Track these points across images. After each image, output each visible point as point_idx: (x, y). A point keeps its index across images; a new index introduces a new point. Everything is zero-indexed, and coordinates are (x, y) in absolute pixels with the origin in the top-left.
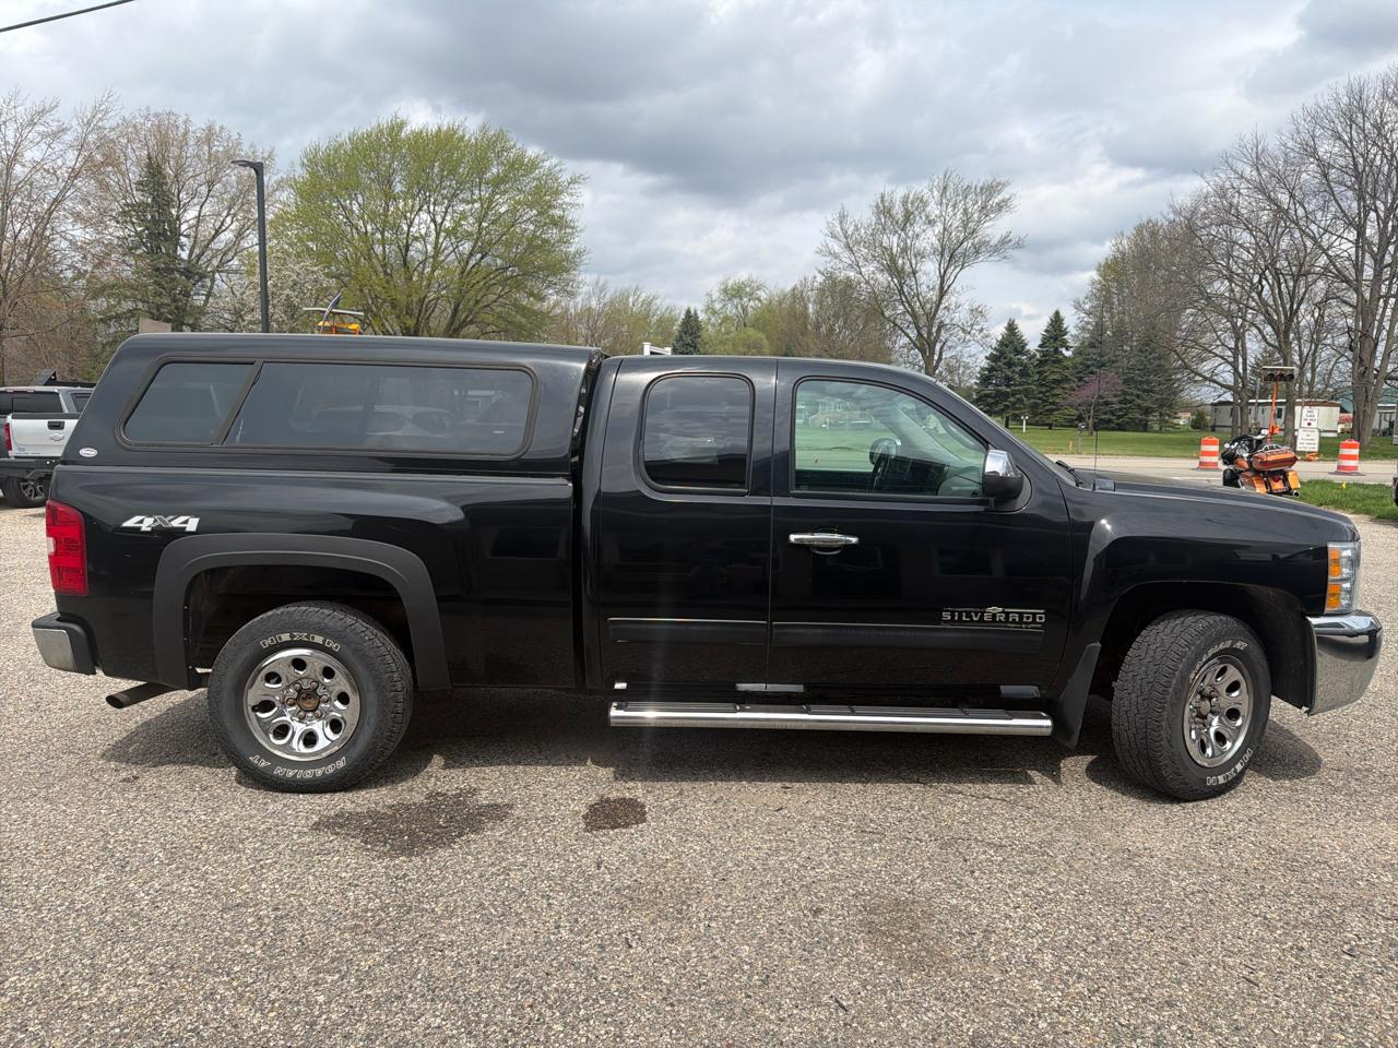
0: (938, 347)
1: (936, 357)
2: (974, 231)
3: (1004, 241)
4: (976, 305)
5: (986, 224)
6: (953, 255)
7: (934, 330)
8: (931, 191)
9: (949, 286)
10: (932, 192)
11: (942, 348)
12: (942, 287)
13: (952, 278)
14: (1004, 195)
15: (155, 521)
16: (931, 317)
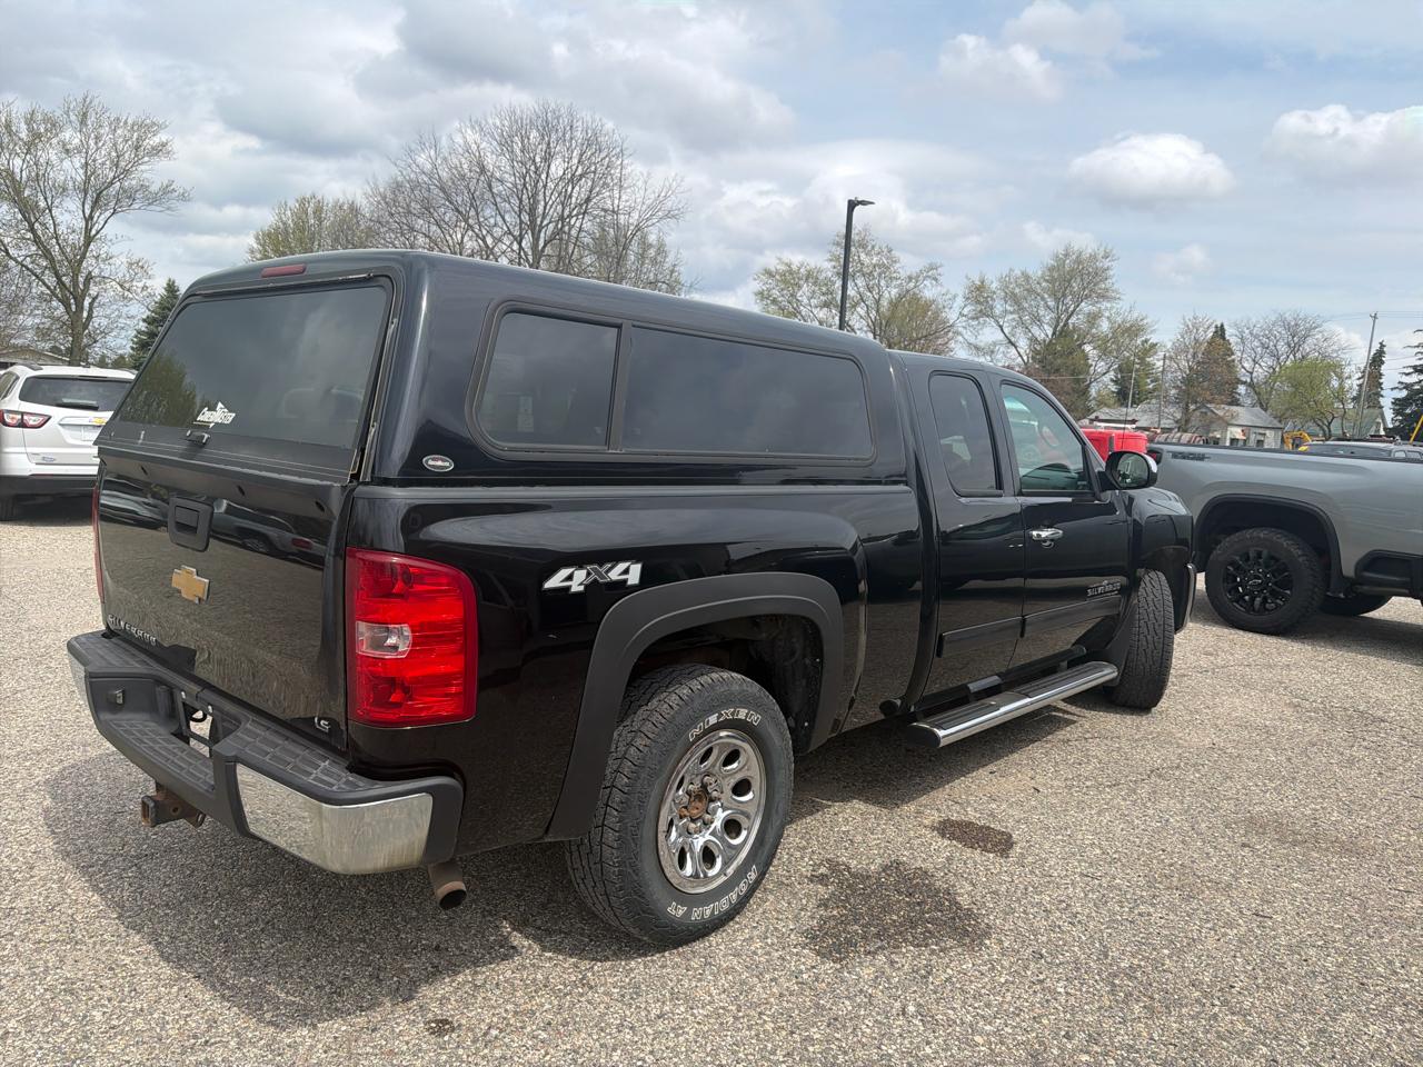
0: (86, 303)
1: (85, 314)
2: (126, 172)
3: (166, 190)
4: (135, 258)
5: (142, 167)
6: (99, 196)
7: (81, 279)
8: (67, 113)
9: (98, 232)
10: (69, 116)
11: (91, 304)
12: (88, 230)
13: (102, 223)
14: (162, 137)
15: (589, 574)
16: (76, 266)
